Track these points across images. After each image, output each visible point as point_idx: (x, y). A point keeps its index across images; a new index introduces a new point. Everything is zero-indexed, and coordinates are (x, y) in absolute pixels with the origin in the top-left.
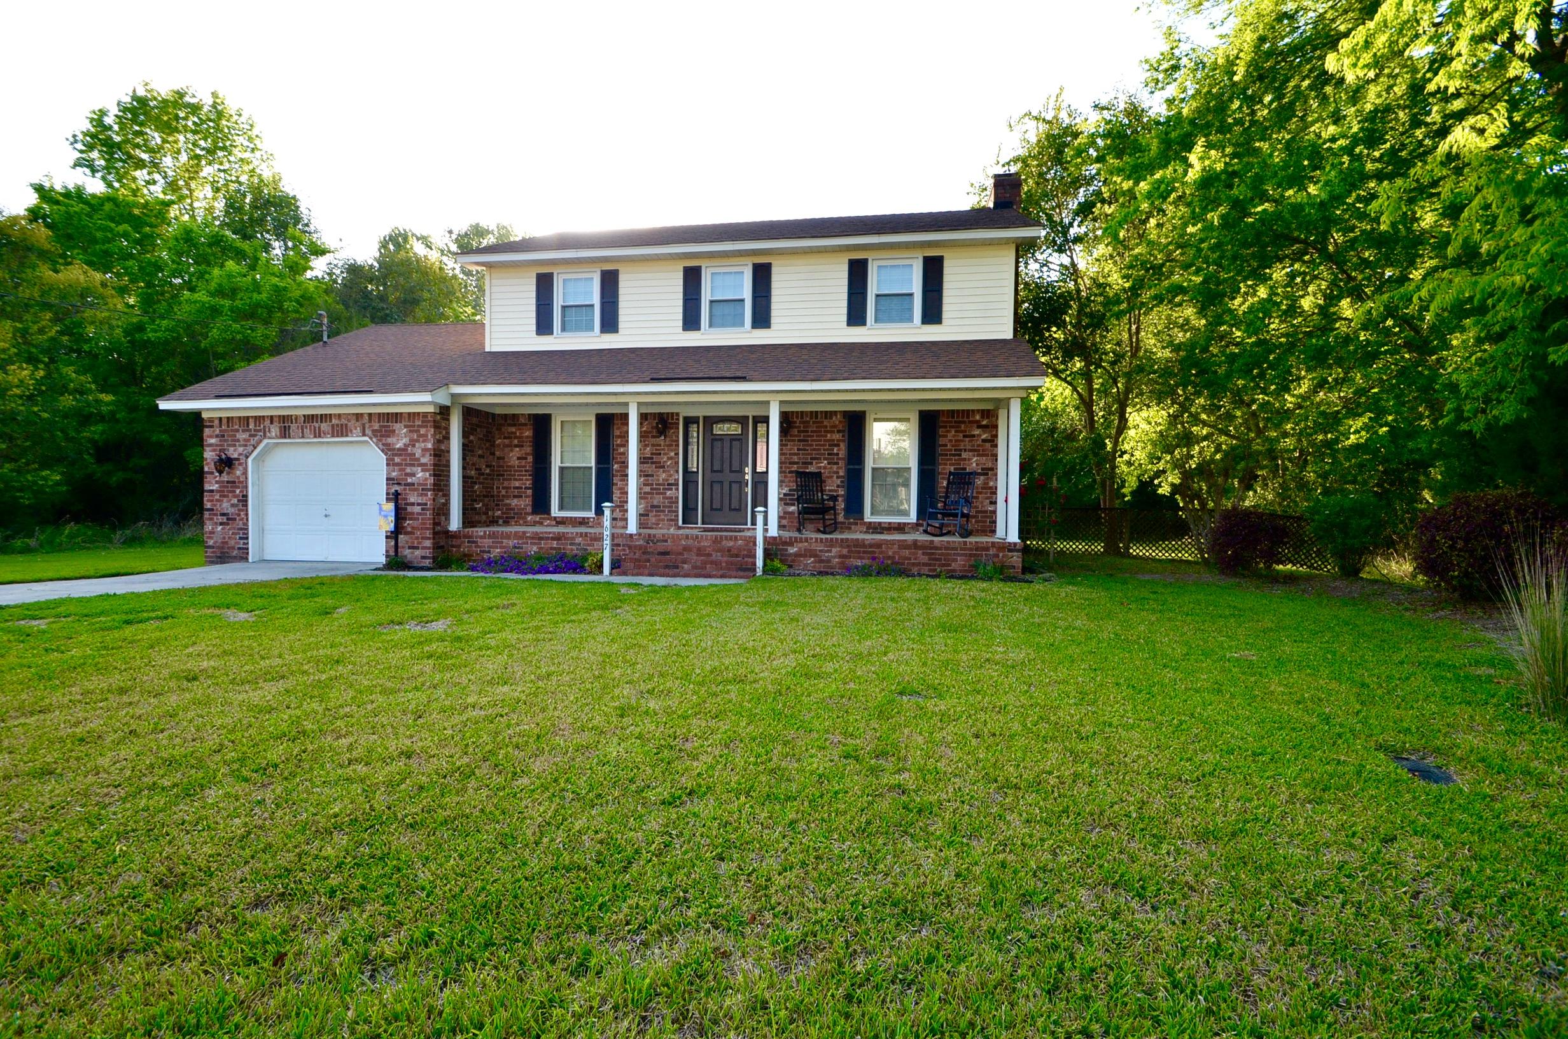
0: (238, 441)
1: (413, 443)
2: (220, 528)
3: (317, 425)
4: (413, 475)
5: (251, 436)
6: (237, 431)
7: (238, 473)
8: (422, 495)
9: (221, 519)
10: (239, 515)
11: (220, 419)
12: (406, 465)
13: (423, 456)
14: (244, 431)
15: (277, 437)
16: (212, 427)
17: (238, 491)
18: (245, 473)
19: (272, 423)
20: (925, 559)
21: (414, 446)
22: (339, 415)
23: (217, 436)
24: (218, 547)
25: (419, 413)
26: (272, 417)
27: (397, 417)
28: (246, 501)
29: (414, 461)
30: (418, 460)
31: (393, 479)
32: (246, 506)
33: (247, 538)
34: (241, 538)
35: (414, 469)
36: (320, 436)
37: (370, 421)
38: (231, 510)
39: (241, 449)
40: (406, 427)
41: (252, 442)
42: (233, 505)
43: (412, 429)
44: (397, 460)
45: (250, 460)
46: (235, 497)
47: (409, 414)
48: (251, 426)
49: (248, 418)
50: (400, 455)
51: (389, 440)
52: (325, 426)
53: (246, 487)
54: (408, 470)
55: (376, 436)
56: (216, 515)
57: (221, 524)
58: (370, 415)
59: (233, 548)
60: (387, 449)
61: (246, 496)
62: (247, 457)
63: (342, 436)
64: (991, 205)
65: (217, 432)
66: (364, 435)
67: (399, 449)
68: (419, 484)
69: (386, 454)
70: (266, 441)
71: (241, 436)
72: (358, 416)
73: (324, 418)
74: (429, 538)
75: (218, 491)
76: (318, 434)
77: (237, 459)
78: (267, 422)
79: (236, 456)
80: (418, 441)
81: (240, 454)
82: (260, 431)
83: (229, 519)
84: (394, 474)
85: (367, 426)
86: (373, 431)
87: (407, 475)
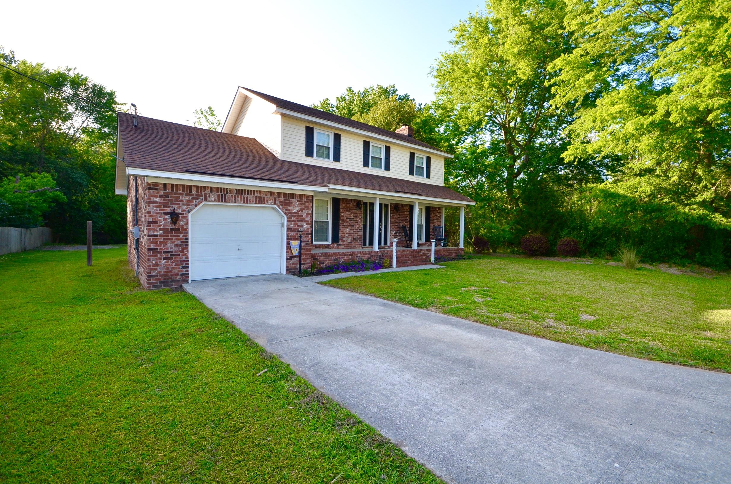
0: (182, 201)
1: (302, 210)
2: (163, 262)
3: (245, 196)
4: (302, 226)
5: (193, 198)
6: (182, 194)
7: (182, 223)
8: (306, 237)
9: (164, 255)
10: (182, 252)
11: (165, 185)
12: (298, 221)
13: (307, 217)
14: (186, 195)
15: (215, 201)
16: (156, 189)
17: (181, 236)
18: (187, 224)
19: (211, 191)
20: (447, 254)
21: (302, 211)
22: (260, 192)
23: (161, 196)
24: (161, 276)
25: (305, 195)
26: (211, 188)
27: (293, 196)
28: (188, 242)
29: (302, 220)
30: (304, 219)
31: (291, 229)
32: (188, 245)
33: (188, 267)
34: (183, 268)
35: (303, 223)
36: (247, 203)
37: (279, 197)
38: (174, 249)
39: (184, 207)
40: (298, 201)
41: (194, 203)
42: (176, 245)
43: (301, 203)
44: (293, 218)
45: (190, 215)
46: (178, 239)
47: (300, 195)
48: (194, 192)
49: (191, 186)
50: (295, 216)
51: (289, 208)
52: (250, 197)
53: (188, 233)
54: (299, 224)
55: (282, 205)
56: (161, 252)
57: (164, 259)
58: (278, 193)
59: (177, 275)
60: (288, 213)
61: (187, 239)
62: (189, 212)
63: (261, 203)
64: (407, 134)
65: (162, 193)
66: (275, 204)
67: (294, 213)
68: (304, 231)
69: (287, 215)
70: (204, 203)
71: (186, 198)
72: (272, 193)
73: (249, 192)
74: (309, 258)
75: (161, 236)
76: (246, 201)
77: (182, 214)
78: (207, 191)
79: (180, 211)
80: (304, 209)
81: (184, 211)
82: (202, 196)
83: (173, 254)
84: (292, 226)
85: (277, 199)
86: (280, 202)
87: (298, 226)
